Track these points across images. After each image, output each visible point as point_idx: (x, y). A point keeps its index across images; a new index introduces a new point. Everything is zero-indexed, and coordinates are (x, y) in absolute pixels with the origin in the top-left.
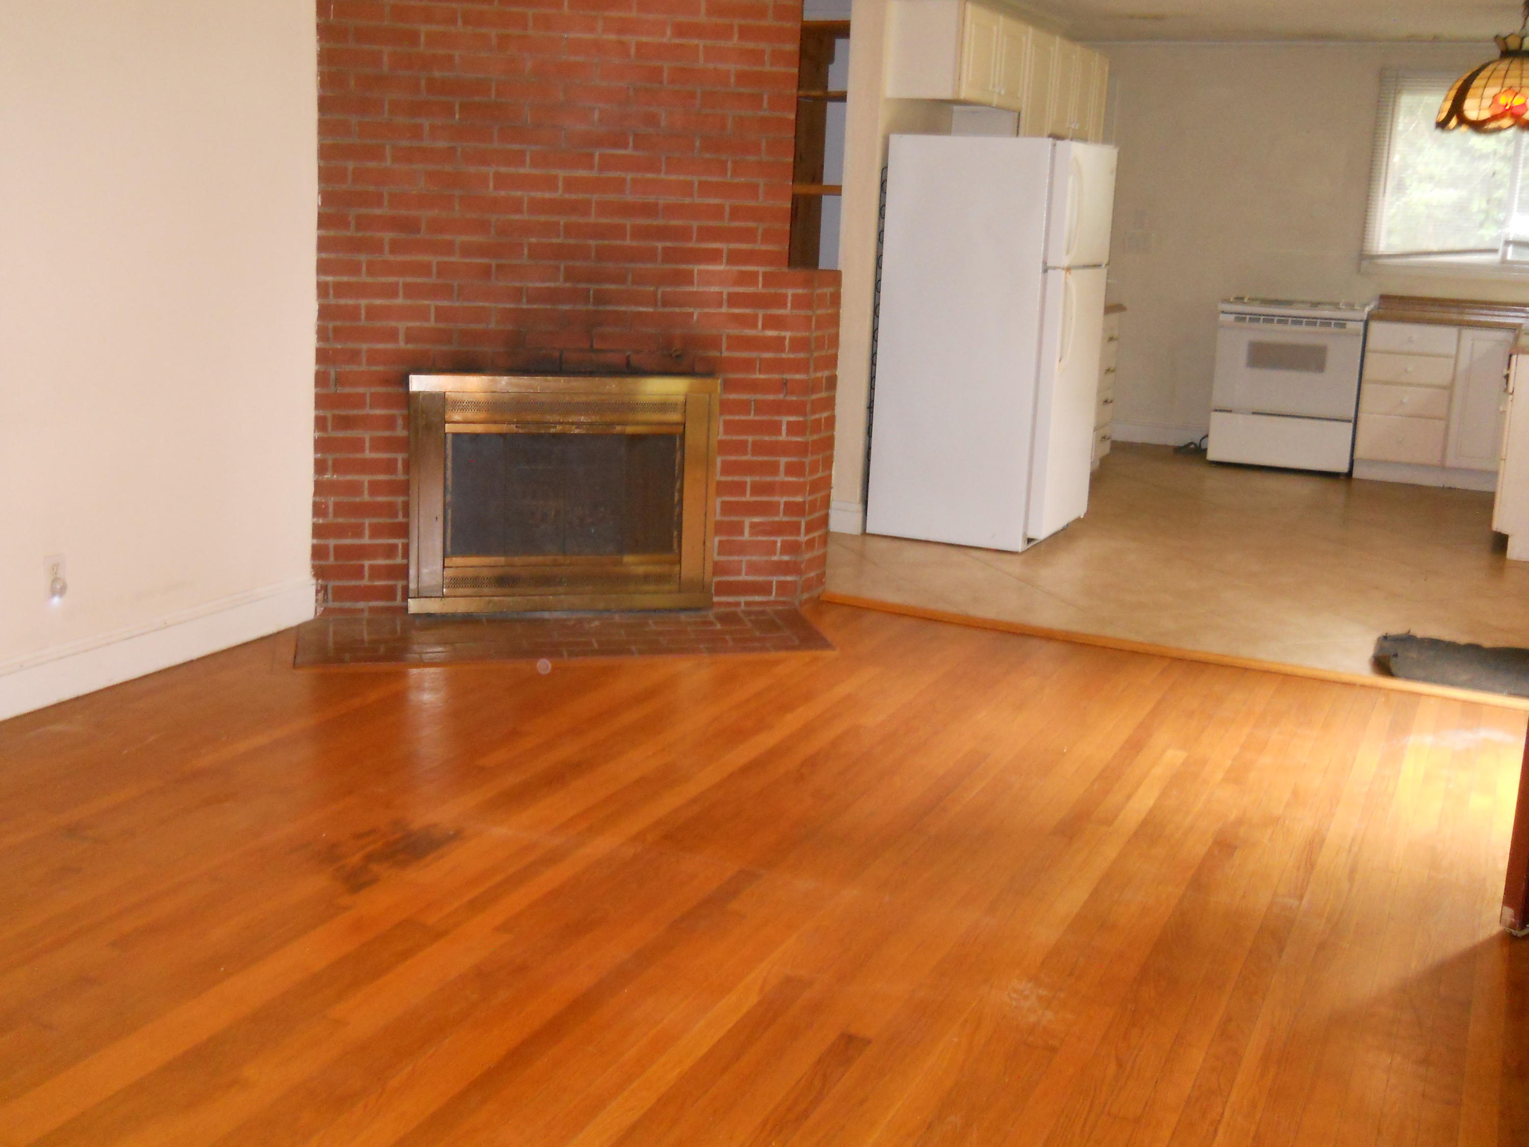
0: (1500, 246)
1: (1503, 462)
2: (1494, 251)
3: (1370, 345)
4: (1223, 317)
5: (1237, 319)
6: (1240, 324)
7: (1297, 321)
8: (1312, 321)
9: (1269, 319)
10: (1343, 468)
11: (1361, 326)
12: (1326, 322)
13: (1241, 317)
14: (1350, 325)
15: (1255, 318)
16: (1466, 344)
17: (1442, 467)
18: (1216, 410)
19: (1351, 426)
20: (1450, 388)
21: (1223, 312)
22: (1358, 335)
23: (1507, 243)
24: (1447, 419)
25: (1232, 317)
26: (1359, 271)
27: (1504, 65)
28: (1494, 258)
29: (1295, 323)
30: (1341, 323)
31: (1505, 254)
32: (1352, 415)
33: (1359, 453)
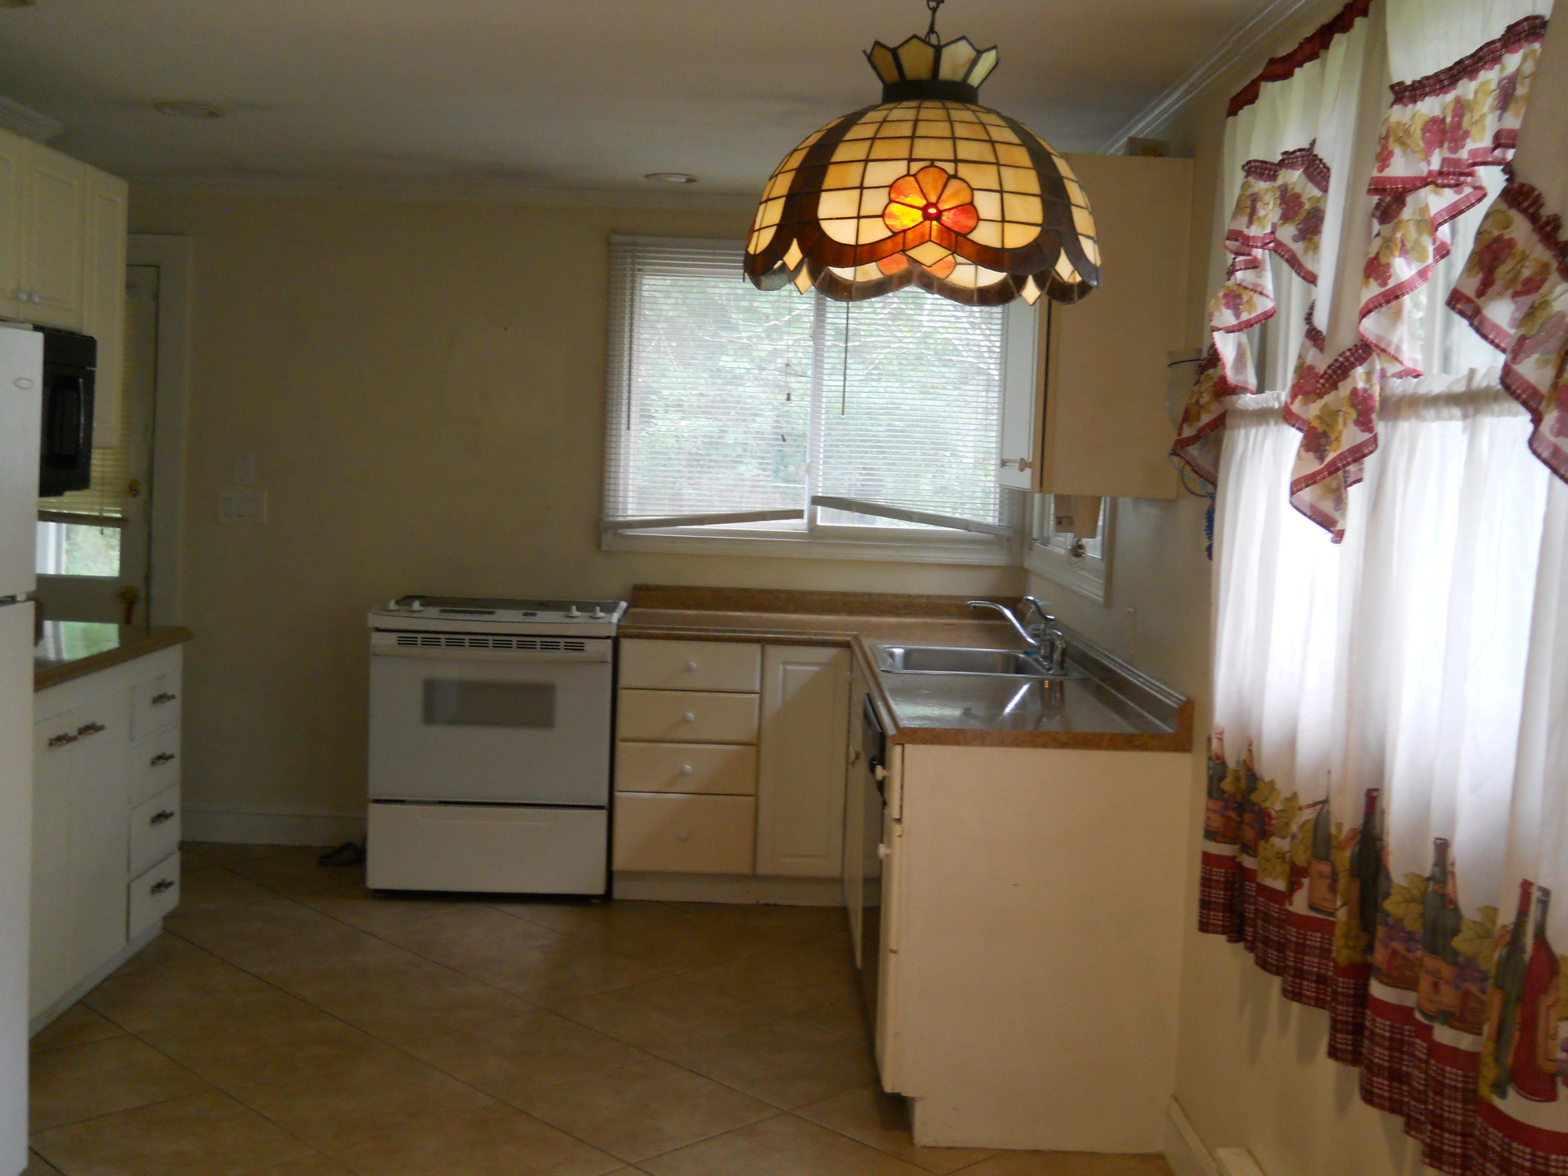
0: (805, 506)
1: (893, 956)
2: (798, 514)
3: (626, 679)
4: (377, 639)
5: (402, 642)
6: (405, 650)
7: (502, 641)
8: (527, 642)
9: (455, 639)
10: (598, 888)
11: (606, 647)
12: (550, 642)
13: (407, 638)
14: (590, 645)
15: (431, 638)
16: (777, 671)
17: (754, 877)
18: (377, 801)
19: (603, 814)
20: (755, 744)
21: (378, 630)
22: (604, 662)
23: (817, 501)
24: (756, 796)
25: (392, 638)
26: (599, 546)
27: (903, 112)
28: (798, 525)
29: (498, 645)
30: (575, 643)
31: (813, 518)
32: (604, 800)
33: (619, 864)
